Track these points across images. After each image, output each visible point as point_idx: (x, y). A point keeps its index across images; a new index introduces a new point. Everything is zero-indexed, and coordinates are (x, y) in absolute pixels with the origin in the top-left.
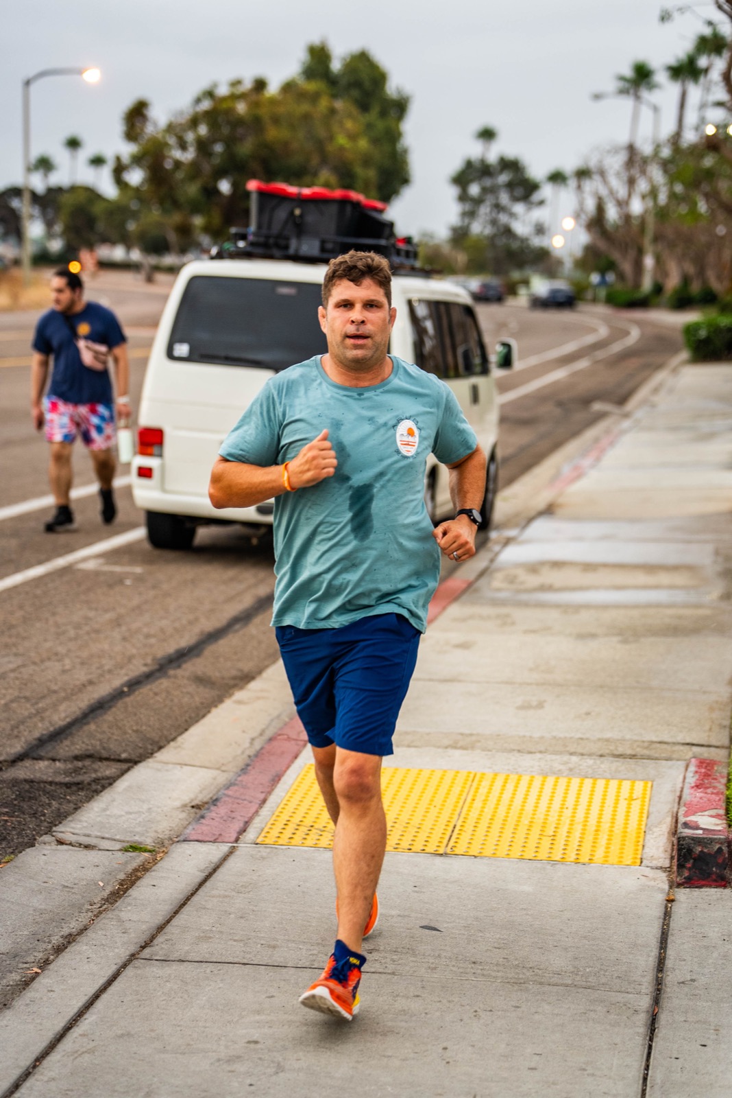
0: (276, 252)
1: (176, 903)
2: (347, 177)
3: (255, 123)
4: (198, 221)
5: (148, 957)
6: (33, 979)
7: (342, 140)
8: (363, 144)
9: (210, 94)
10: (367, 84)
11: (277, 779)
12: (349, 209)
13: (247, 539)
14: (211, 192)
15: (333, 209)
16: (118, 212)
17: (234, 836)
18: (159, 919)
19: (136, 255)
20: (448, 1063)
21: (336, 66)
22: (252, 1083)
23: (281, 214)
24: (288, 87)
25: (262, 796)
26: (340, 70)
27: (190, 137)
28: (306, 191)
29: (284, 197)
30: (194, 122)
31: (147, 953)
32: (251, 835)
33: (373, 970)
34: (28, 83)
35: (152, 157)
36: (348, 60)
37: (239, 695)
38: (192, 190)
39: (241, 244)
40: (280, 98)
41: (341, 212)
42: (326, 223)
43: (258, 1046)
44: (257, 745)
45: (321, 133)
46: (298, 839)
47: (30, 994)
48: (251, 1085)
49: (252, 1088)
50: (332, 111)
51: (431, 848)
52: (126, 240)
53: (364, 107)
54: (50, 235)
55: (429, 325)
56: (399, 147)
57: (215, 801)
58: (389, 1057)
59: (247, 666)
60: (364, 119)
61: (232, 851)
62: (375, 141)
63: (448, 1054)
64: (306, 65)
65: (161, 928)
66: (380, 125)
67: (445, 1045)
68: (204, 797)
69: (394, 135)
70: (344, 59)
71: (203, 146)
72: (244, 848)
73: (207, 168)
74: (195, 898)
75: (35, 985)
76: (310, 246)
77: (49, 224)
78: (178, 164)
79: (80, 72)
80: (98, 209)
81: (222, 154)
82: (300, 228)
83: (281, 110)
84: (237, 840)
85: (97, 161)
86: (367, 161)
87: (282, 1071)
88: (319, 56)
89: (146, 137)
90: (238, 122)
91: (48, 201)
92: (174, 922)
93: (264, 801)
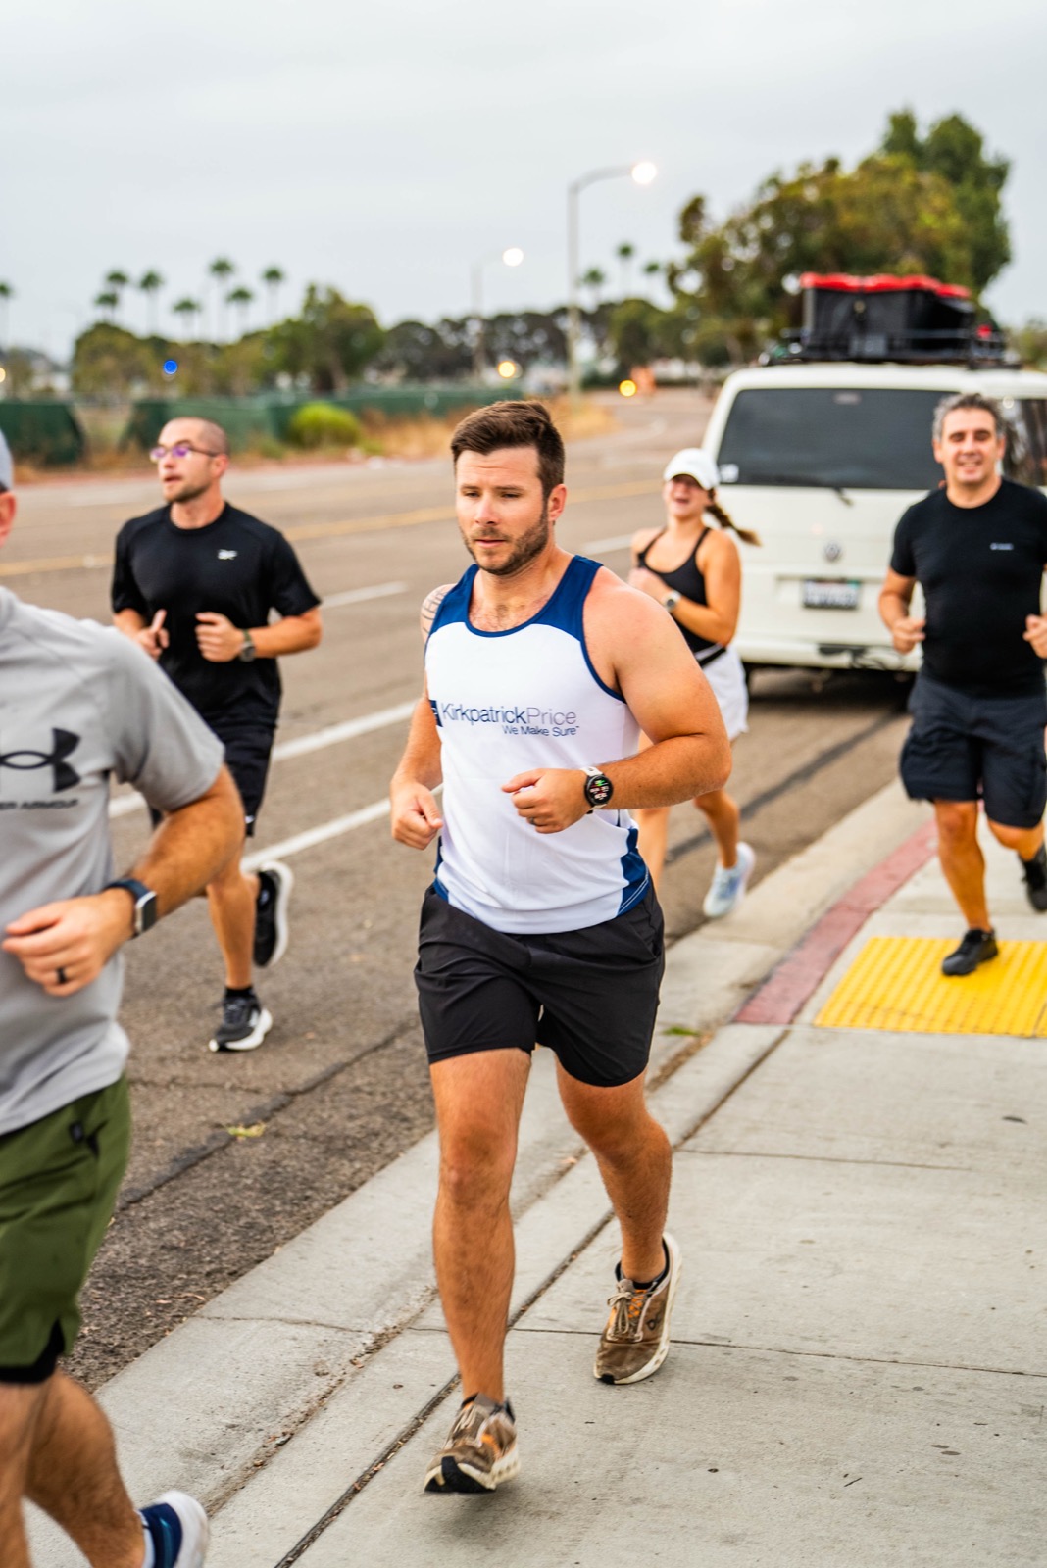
0: (835, 354)
1: (723, 1092)
2: (935, 263)
3: (827, 209)
4: (762, 326)
5: (691, 1148)
6: (568, 1169)
7: (928, 219)
8: (954, 221)
9: (774, 182)
10: (959, 150)
11: (836, 954)
12: (919, 300)
13: (808, 684)
14: (776, 292)
15: (901, 302)
16: (675, 324)
17: (787, 1017)
18: (703, 1109)
19: (695, 370)
20: (1032, 1267)
21: (922, 134)
22: (807, 1284)
23: (841, 311)
24: (867, 166)
25: (818, 974)
26: (928, 140)
27: (752, 232)
28: (870, 282)
29: (842, 292)
30: (757, 215)
31: (690, 1143)
32: (807, 1016)
33: (945, 1165)
34: (575, 190)
35: (710, 261)
36: (938, 127)
37: (797, 861)
38: (754, 291)
39: (795, 349)
40: (856, 179)
41: (911, 303)
42: (894, 318)
43: (814, 1246)
44: (817, 915)
45: (903, 212)
46: (860, 1021)
47: (565, 1184)
48: (805, 1287)
49: (806, 1289)
50: (918, 188)
51: (1017, 1030)
52: (683, 353)
53: (955, 177)
54: (601, 354)
55: (1021, 429)
56: (997, 221)
57: (766, 980)
58: (964, 1260)
59: (805, 828)
60: (954, 192)
61: (785, 1035)
62: (970, 217)
63: (1032, 1257)
64: (888, 138)
65: (705, 1118)
66: (975, 198)
67: (1029, 1248)
68: (756, 974)
69: (990, 209)
70: (932, 126)
71: (767, 242)
72: (799, 1030)
73: (771, 265)
74: (744, 1087)
75: (570, 1175)
76: (875, 345)
77: (600, 342)
78: (739, 264)
79: (627, 171)
80: (652, 322)
81: (789, 248)
82: (862, 324)
83: (857, 193)
84: (791, 1022)
85: (652, 269)
86: (958, 241)
87: (840, 1273)
88: (902, 126)
89: (703, 238)
90: (805, 211)
91: (597, 319)
92: (722, 1111)
93: (821, 980)
